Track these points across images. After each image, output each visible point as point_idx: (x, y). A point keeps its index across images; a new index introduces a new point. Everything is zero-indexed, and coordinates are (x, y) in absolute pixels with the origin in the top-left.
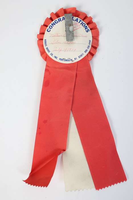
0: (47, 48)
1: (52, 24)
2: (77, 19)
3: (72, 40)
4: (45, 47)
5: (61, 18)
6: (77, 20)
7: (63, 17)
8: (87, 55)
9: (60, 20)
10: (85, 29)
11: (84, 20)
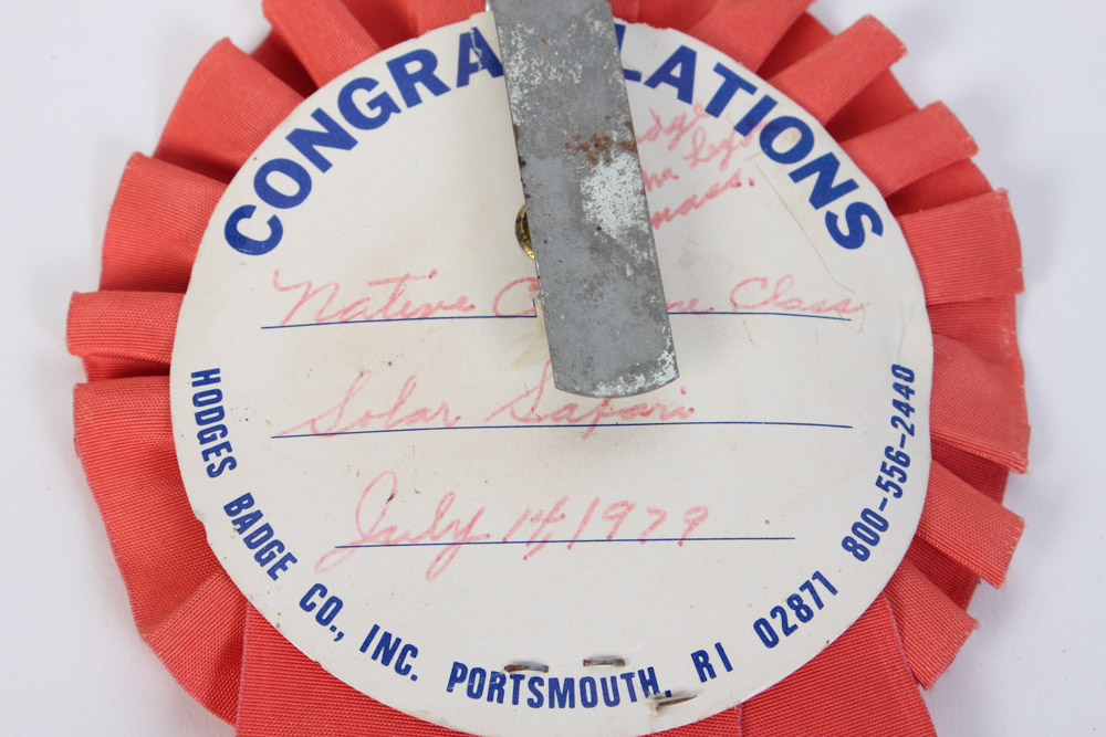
0: (241, 510)
1: (300, 139)
2: (685, 57)
3: (644, 366)
4: (207, 497)
5: (442, 42)
6: (677, 74)
7: (465, 27)
8: (891, 590)
9: (418, 79)
10: (821, 196)
11: (788, 75)
